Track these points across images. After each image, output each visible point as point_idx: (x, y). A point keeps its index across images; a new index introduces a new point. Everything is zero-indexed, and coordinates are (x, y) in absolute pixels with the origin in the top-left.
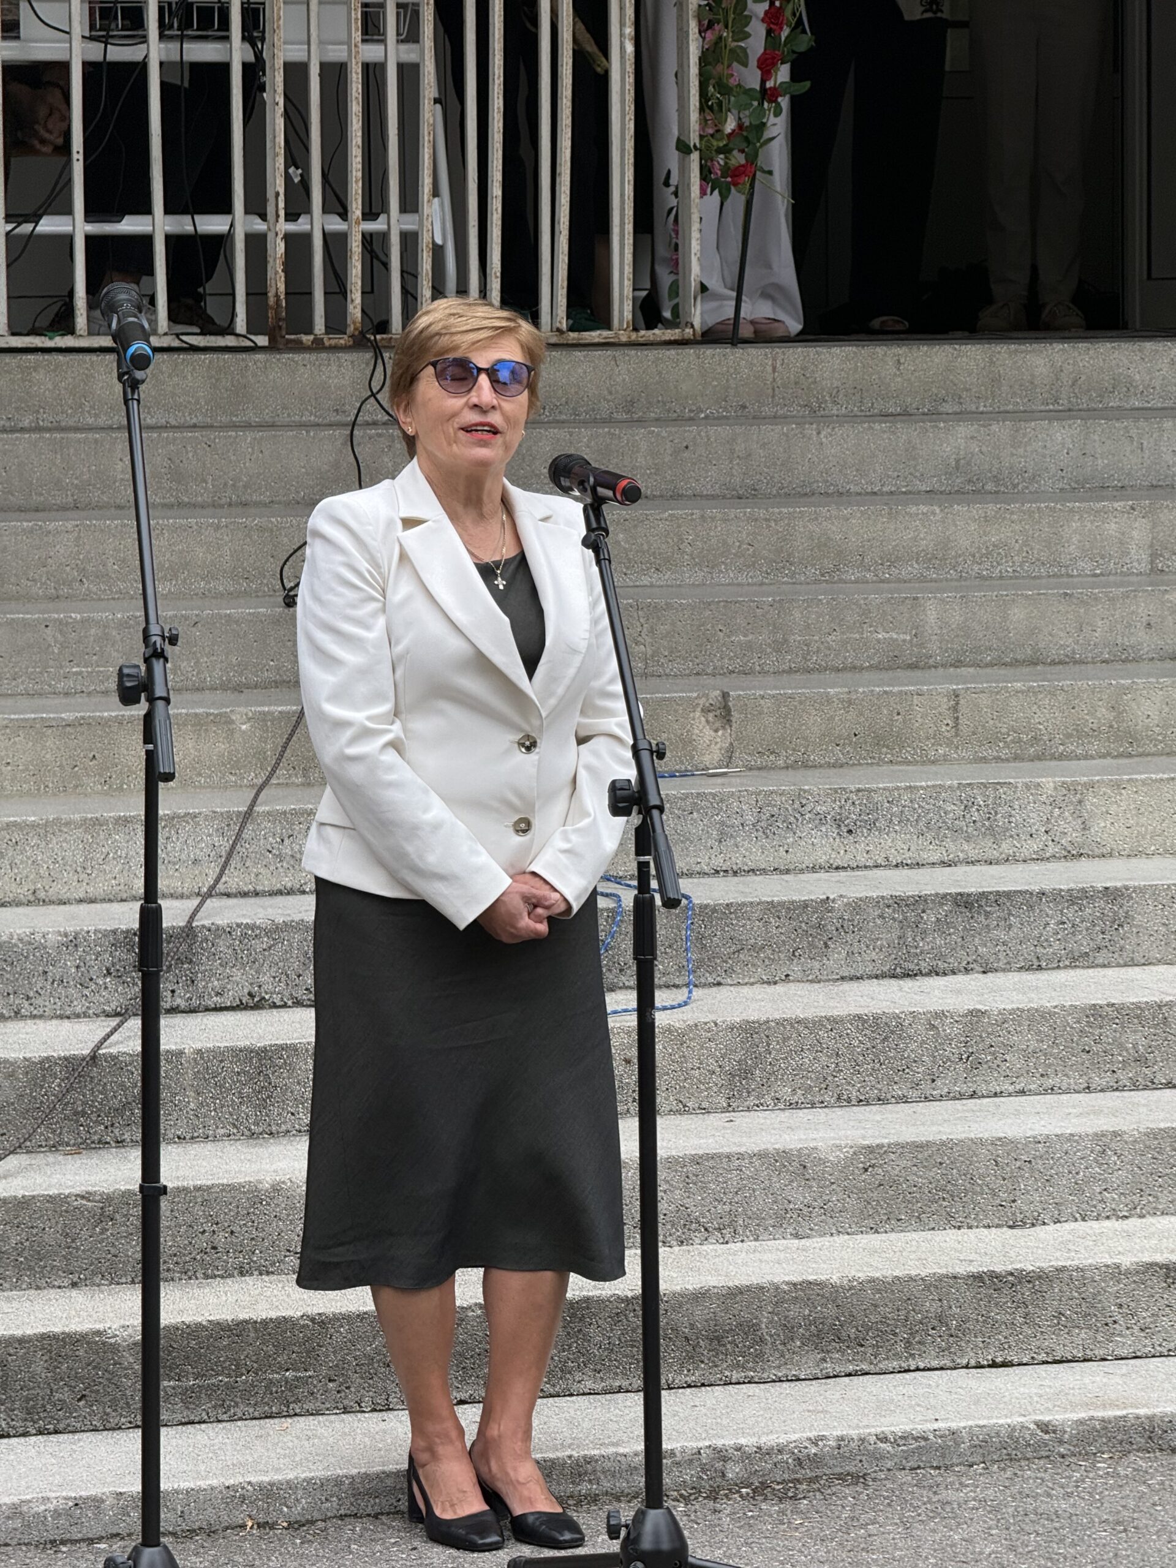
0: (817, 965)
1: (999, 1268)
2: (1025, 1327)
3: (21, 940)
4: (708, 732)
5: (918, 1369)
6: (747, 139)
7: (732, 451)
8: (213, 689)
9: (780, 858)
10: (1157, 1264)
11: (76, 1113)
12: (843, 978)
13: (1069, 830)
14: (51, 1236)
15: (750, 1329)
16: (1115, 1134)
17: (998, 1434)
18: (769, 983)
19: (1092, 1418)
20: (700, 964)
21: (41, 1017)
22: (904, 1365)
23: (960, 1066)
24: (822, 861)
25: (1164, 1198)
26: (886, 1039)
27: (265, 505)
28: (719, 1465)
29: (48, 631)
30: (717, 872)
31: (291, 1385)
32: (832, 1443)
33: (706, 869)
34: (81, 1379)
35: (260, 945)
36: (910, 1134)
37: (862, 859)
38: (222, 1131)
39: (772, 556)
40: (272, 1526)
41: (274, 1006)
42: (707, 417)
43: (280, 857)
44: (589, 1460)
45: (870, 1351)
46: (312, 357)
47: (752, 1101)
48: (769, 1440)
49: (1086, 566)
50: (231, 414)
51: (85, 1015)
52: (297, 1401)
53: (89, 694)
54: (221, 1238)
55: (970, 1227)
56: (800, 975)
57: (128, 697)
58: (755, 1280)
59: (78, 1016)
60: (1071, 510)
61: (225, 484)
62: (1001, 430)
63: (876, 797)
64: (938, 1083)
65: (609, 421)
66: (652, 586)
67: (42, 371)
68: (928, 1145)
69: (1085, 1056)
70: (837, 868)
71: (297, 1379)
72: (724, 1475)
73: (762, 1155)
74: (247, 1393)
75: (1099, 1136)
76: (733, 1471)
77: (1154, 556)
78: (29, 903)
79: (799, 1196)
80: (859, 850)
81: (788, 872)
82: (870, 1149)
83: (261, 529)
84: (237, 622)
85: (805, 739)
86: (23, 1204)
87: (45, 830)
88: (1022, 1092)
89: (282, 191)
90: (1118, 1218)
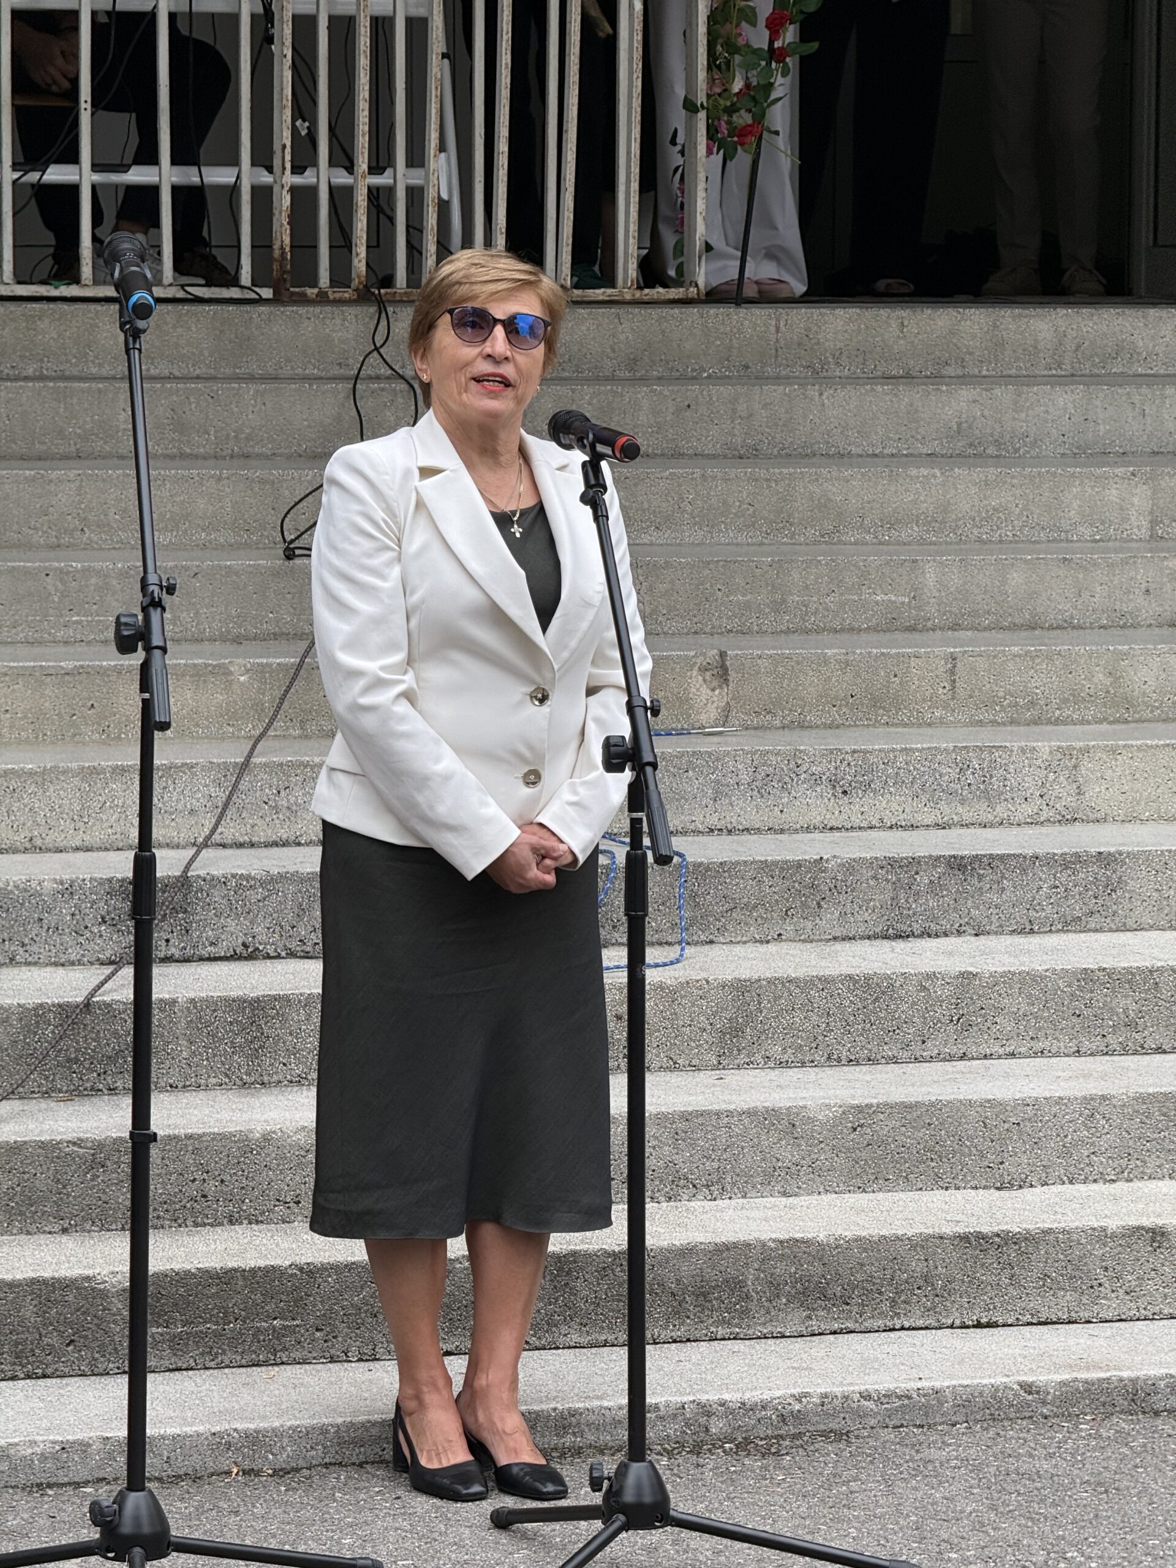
0: (809, 925)
1: (985, 1229)
2: (1010, 1289)
3: (17, 887)
4: (705, 691)
5: (903, 1328)
6: (754, 99)
7: (734, 411)
8: (212, 640)
9: (775, 818)
10: (1143, 1228)
11: (69, 1060)
12: (835, 938)
13: (1064, 794)
14: (43, 1182)
15: (736, 1285)
16: (1104, 1098)
17: (981, 1394)
18: (761, 942)
19: (1076, 1380)
20: (693, 922)
21: (35, 964)
22: (890, 1324)
23: (951, 1028)
24: (817, 821)
25: (1153, 1161)
26: (877, 999)
27: (267, 457)
28: (703, 1420)
29: (49, 579)
30: (712, 830)
31: (276, 1333)
32: (816, 1400)
33: (701, 827)
34: (70, 1324)
35: (254, 896)
36: (899, 1095)
37: (856, 821)
38: (214, 1081)
39: (772, 517)
40: (257, 1473)
41: (268, 957)
42: (709, 377)
43: (276, 809)
44: (573, 1413)
45: (855, 1309)
46: (318, 310)
47: (742, 1058)
48: (753, 1396)
49: (1086, 532)
50: (235, 366)
51: (80, 963)
52: (285, 1349)
53: (89, 643)
54: (211, 1187)
55: (958, 1188)
56: (792, 934)
57: (125, 645)
58: (742, 1237)
59: (73, 964)
60: (1073, 475)
61: (228, 436)
62: (1003, 394)
63: (872, 759)
64: (929, 1044)
65: (611, 379)
66: (651, 544)
67: (47, 321)
68: (917, 1105)
69: (1075, 1020)
70: (831, 829)
71: (285, 1327)
72: (707, 1430)
73: (751, 1113)
74: (235, 1341)
75: (1088, 1100)
76: (717, 1426)
77: (1154, 523)
78: (26, 850)
79: (787, 1154)
80: (854, 811)
81: (782, 831)
82: (860, 1109)
83: (262, 481)
84: (237, 574)
85: (802, 699)
86: (16, 1149)
87: (43, 777)
88: (1012, 1055)
89: (288, 144)
90: (1105, 1181)
